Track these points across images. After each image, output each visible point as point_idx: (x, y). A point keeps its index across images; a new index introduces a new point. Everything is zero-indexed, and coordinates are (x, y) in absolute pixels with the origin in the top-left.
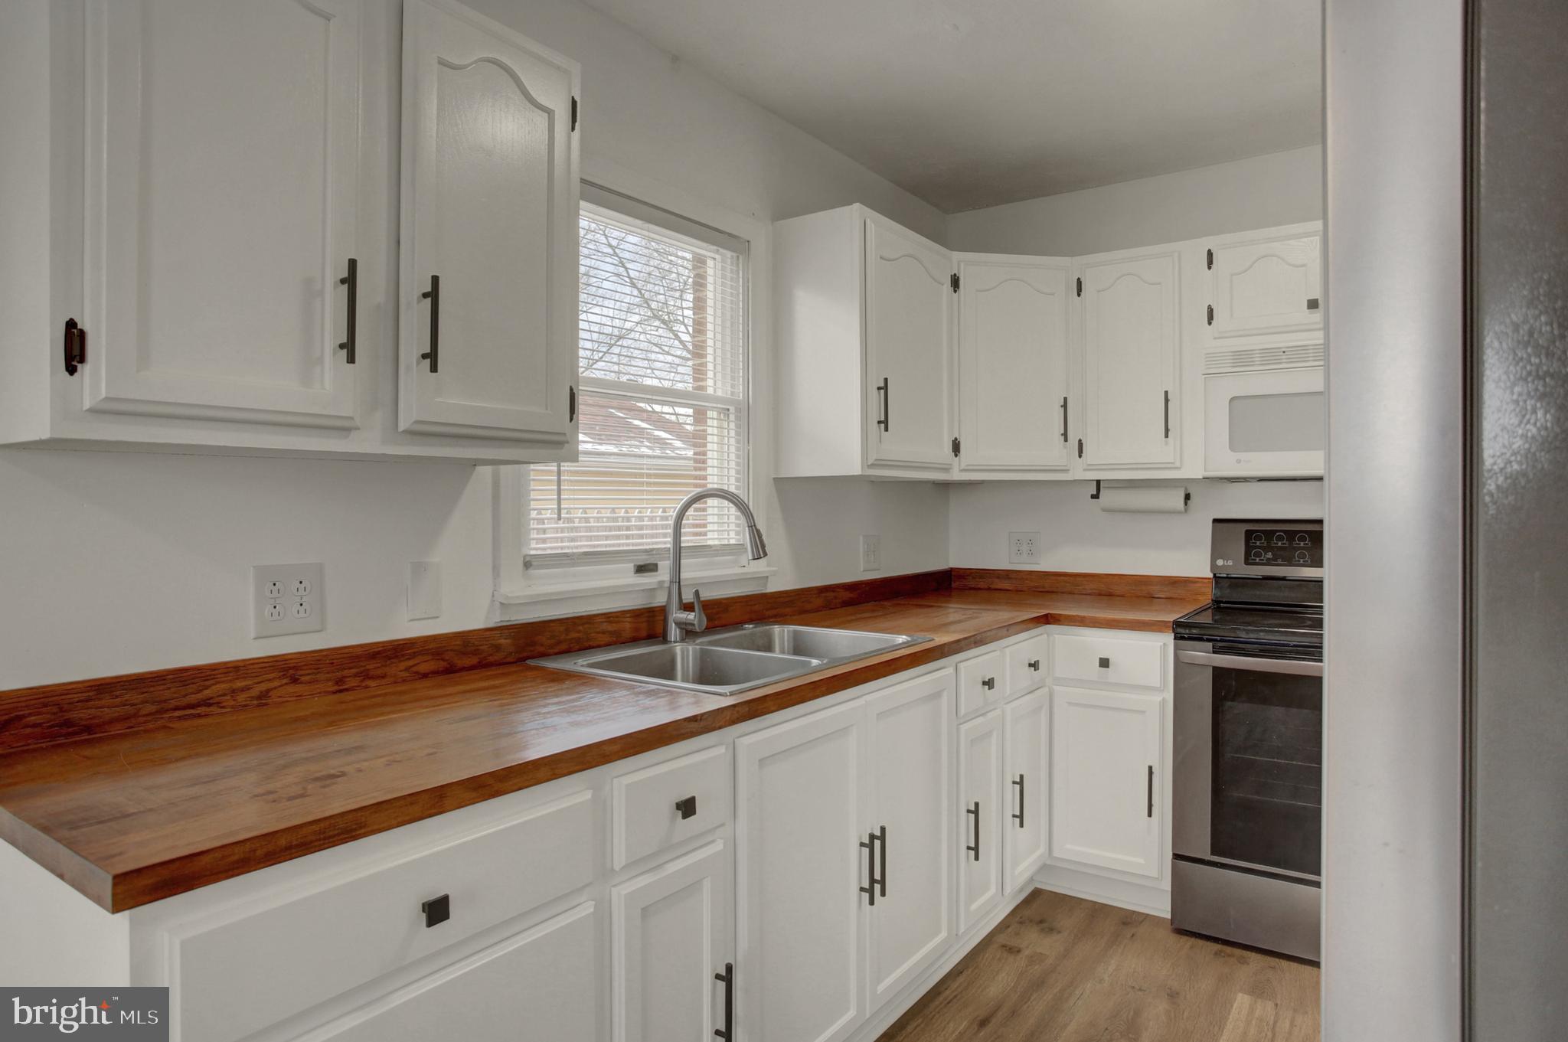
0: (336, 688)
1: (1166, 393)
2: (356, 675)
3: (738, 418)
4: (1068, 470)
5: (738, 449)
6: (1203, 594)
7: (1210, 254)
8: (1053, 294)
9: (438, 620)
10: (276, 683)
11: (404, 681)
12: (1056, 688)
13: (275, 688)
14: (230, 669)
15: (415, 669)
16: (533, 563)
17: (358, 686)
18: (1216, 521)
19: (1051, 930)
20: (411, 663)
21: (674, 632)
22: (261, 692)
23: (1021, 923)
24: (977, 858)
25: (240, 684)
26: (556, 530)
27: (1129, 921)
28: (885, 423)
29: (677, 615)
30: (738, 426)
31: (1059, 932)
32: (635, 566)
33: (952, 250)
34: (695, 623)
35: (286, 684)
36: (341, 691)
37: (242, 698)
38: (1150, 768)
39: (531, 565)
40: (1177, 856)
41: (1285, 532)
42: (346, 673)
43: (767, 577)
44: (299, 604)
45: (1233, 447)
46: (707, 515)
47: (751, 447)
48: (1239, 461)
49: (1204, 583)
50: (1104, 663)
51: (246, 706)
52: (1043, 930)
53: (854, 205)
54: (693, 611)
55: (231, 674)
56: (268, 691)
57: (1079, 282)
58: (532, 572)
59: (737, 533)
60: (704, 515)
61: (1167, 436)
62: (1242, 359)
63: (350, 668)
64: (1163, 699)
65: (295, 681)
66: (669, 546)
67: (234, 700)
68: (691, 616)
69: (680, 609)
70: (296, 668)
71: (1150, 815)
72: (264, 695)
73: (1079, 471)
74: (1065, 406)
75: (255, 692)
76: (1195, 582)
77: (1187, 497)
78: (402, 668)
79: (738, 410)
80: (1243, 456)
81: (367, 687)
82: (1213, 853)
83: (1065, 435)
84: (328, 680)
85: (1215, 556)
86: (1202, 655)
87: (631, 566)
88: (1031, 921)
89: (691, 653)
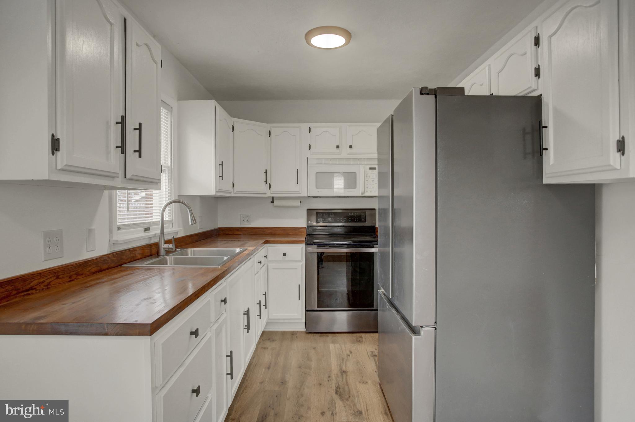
0: (70, 280)
1: (297, 170)
2: (75, 274)
3: (169, 173)
4: (266, 193)
5: (169, 184)
6: (303, 232)
7: (310, 129)
8: (262, 135)
9: (95, 251)
10: (52, 279)
11: (88, 275)
12: (269, 264)
13: (52, 281)
14: (39, 274)
15: (91, 271)
16: (121, 228)
17: (76, 279)
18: (308, 210)
19: (273, 341)
20: (90, 268)
21: (162, 252)
22: (48, 283)
23: (263, 341)
24: (260, 318)
25: (41, 280)
26: (128, 215)
27: (293, 334)
28: (222, 177)
29: (163, 246)
30: (169, 176)
31: (276, 341)
32: (144, 228)
33: (232, 117)
34: (173, 248)
35: (56, 279)
36: (71, 281)
37: (42, 286)
38: (299, 285)
39: (120, 229)
40: (307, 311)
41: (327, 212)
42: (72, 273)
43: (178, 232)
44: (56, 246)
45: (317, 187)
46: (153, 210)
47: (173, 184)
48: (318, 192)
49: (304, 229)
50: (285, 254)
51: (43, 289)
52: (271, 341)
53: (213, 100)
54: (172, 244)
55: (39, 276)
56: (50, 282)
57: (270, 132)
58: (120, 231)
59: (169, 216)
60: (152, 210)
61: (297, 183)
62: (319, 161)
63: (73, 271)
64: (302, 264)
65: (58, 277)
66: (159, 220)
67: (40, 287)
68: (171, 246)
69: (164, 244)
70: (58, 272)
71: (299, 300)
72: (49, 284)
73: (269, 194)
74: (266, 172)
75: (46, 283)
76: (301, 229)
77: (301, 202)
78: (87, 271)
79: (169, 170)
80: (319, 190)
81: (78, 279)
82: (317, 308)
83: (266, 182)
84: (67, 277)
85: (308, 221)
86: (314, 249)
87: (143, 229)
88: (266, 339)
89: (173, 259)
